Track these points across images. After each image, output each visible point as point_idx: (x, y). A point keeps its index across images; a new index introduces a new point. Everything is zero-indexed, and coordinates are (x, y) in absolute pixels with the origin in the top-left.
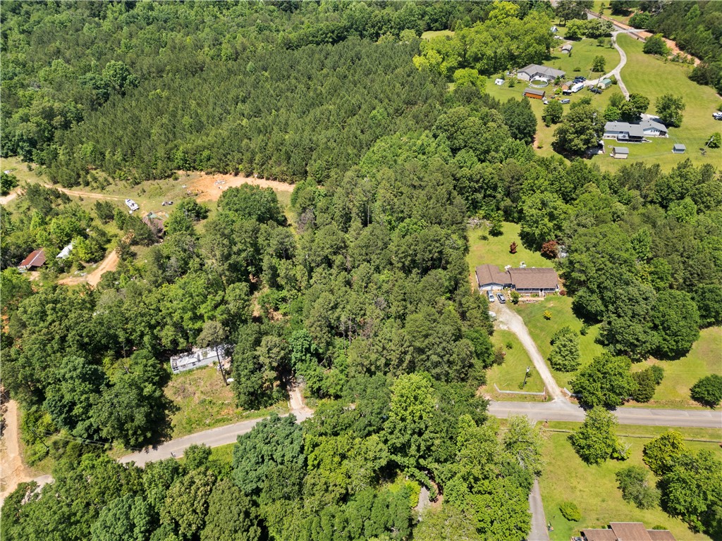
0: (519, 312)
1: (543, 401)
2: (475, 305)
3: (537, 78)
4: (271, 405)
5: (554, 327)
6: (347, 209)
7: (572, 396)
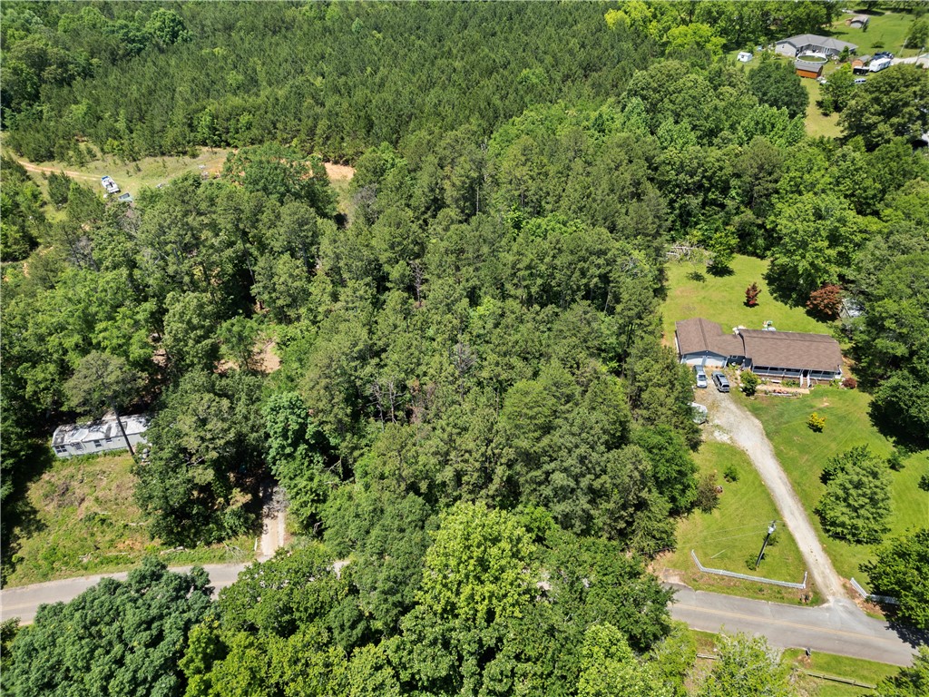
0: (756, 412)
1: (800, 603)
2: (665, 379)
3: (809, 53)
4: (220, 540)
5: (831, 447)
6: (437, 191)
7: (867, 600)
